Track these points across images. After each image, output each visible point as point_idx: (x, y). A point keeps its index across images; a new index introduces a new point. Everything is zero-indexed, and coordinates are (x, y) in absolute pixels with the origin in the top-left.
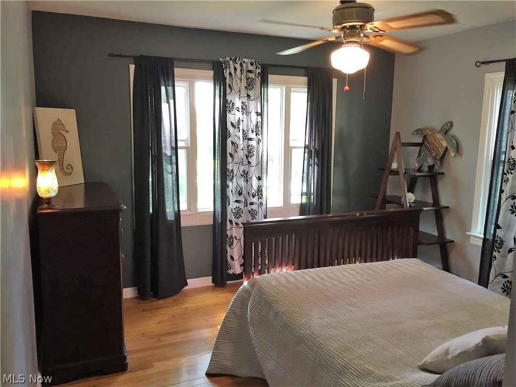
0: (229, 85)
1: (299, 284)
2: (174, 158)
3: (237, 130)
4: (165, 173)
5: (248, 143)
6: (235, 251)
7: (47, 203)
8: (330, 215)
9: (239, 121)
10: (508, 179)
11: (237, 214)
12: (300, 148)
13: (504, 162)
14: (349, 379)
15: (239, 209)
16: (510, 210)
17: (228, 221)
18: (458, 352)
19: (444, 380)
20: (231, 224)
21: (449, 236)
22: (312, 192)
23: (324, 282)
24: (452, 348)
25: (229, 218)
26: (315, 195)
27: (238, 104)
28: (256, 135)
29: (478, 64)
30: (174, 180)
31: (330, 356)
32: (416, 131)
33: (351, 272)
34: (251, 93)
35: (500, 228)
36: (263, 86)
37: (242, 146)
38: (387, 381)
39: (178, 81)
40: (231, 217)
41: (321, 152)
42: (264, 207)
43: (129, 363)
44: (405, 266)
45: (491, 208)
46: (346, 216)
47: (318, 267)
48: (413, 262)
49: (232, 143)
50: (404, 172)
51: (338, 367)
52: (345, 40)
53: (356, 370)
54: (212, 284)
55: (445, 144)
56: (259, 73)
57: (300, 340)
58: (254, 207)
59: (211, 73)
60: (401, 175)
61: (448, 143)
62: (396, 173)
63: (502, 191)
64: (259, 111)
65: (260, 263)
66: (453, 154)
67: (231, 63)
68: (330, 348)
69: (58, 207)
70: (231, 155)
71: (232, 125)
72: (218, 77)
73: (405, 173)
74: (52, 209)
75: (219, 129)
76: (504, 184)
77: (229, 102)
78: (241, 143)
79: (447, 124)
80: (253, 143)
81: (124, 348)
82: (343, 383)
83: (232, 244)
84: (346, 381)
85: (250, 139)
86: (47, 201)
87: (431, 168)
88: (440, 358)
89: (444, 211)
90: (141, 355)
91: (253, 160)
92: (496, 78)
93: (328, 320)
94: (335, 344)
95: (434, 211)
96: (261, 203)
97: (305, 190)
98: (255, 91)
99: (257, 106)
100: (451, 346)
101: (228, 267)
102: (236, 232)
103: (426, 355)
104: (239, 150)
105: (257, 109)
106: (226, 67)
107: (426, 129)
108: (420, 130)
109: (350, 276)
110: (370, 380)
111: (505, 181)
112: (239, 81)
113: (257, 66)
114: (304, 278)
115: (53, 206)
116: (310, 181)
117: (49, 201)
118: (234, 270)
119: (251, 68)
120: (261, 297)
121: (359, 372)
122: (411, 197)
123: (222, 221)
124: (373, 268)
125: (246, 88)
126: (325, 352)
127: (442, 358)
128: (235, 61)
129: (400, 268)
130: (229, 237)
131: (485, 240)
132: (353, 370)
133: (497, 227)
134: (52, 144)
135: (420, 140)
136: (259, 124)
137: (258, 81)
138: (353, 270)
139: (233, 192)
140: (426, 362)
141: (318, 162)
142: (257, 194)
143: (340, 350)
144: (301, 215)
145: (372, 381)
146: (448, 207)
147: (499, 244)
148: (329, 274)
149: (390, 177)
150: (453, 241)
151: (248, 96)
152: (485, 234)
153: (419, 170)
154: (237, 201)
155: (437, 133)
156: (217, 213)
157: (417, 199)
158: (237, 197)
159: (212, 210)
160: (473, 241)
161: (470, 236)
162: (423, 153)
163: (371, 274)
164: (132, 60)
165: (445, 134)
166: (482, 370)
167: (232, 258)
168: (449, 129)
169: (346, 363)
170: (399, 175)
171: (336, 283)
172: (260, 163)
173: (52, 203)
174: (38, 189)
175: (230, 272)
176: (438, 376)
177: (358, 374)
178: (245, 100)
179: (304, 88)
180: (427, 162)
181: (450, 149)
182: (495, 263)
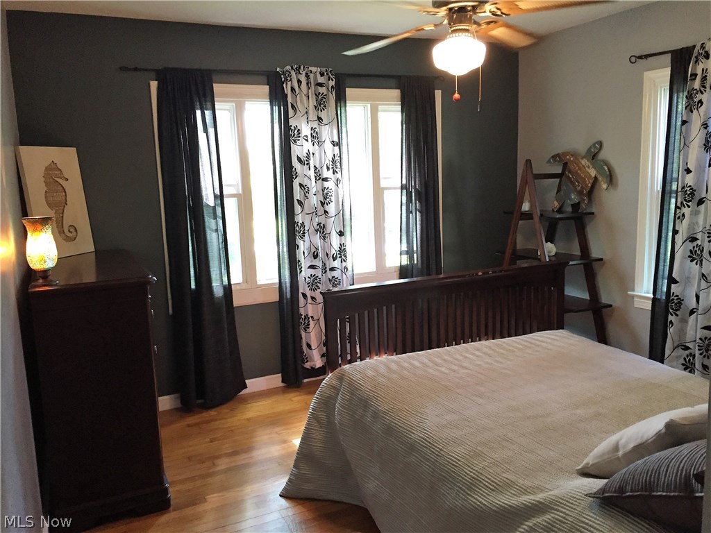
0: (293, 106)
1: (405, 372)
2: (219, 210)
3: (306, 167)
4: (208, 231)
5: (323, 184)
6: (313, 337)
7: (43, 278)
8: (441, 276)
9: (308, 154)
10: (683, 215)
11: (312, 284)
12: (395, 188)
13: (677, 192)
14: (482, 495)
15: (314, 277)
16: (689, 257)
17: (300, 295)
18: (631, 446)
19: (616, 485)
20: (305, 298)
21: (605, 300)
22: (415, 249)
23: (440, 368)
24: (622, 442)
25: (301, 291)
26: (419, 252)
27: (306, 131)
28: (334, 174)
29: (633, 59)
30: (221, 241)
31: (453, 465)
32: (553, 157)
33: (477, 353)
34: (323, 115)
35: (676, 282)
36: (339, 104)
37: (314, 190)
38: (535, 494)
39: (219, 101)
40: (304, 289)
41: (424, 193)
42: (349, 273)
43: (172, 498)
44: (549, 341)
45: (662, 256)
46: (464, 276)
47: (430, 349)
48: (559, 334)
49: (301, 185)
50: (539, 215)
51: (466, 480)
52: (451, 28)
53: (492, 481)
54: (282, 385)
55: (593, 173)
56: (332, 87)
57: (412, 447)
58: (336, 274)
59: (266, 89)
60: (536, 219)
61: (597, 172)
62: (528, 216)
63: (675, 232)
64: (336, 139)
65: (349, 351)
66: (605, 186)
67: (293, 73)
68: (454, 455)
69: (59, 282)
70: (300, 203)
71: (299, 160)
72: (276, 94)
73: (541, 215)
74: (51, 285)
75: (281, 167)
76: (677, 221)
77: (293, 128)
78: (313, 186)
79: (594, 145)
80: (330, 185)
81: (164, 477)
82: (474, 500)
83: (307, 326)
84: (478, 498)
85: (325, 180)
86: (41, 275)
87: (576, 206)
88: (606, 457)
89: (596, 265)
90: (188, 486)
91: (332, 209)
92: (659, 78)
93: (449, 417)
94: (460, 450)
95: (582, 266)
96: (346, 268)
97: (405, 247)
98: (328, 112)
99: (332, 132)
100: (621, 439)
101: (303, 358)
102: (312, 309)
103: (586, 455)
104: (311, 195)
105: (332, 137)
106: (286, 79)
107: (565, 154)
108: (558, 155)
109: (474, 358)
110: (511, 493)
111: (679, 218)
112: (305, 98)
113: (329, 77)
114: (411, 364)
115: (52, 281)
116: (411, 235)
117: (45, 274)
118: (312, 363)
119: (321, 80)
120: (353, 394)
121: (496, 483)
122: (550, 249)
123: (291, 294)
124: (504, 345)
125: (316, 107)
126: (448, 461)
127: (610, 456)
128: (298, 71)
129: (542, 344)
130: (303, 317)
131: (655, 300)
132: (487, 482)
133: (672, 280)
134: (46, 197)
135: (558, 170)
136: (337, 158)
137: (332, 98)
138: (478, 350)
139: (306, 254)
140: (588, 464)
141: (421, 206)
142: (338, 256)
143: (467, 457)
144: (400, 278)
145: (514, 495)
146: (602, 259)
147: (676, 304)
148: (446, 357)
149: (521, 222)
150: (611, 306)
151: (320, 119)
152: (654, 292)
153: (560, 211)
154: (312, 267)
155: (582, 159)
156: (284, 285)
157: (559, 251)
158: (312, 262)
159: (277, 281)
160: (638, 304)
161: (633, 297)
162: (564, 187)
163: (502, 354)
164: (153, 75)
165: (593, 159)
166: (669, 466)
167: (309, 346)
168: (597, 153)
169: (477, 474)
170: (532, 219)
171: (455, 368)
172: (340, 212)
173: (50, 277)
174: (28, 259)
175: (308, 365)
176: (606, 481)
177: (495, 487)
178: (315, 125)
179: (396, 105)
180: (570, 199)
181: (600, 179)
182: (671, 331)
